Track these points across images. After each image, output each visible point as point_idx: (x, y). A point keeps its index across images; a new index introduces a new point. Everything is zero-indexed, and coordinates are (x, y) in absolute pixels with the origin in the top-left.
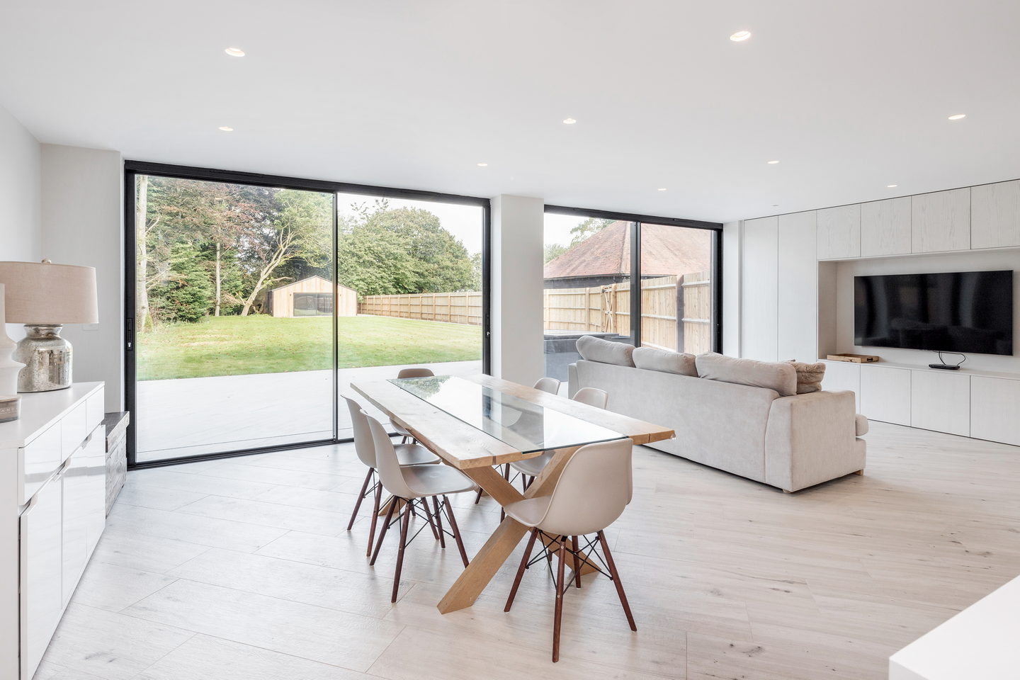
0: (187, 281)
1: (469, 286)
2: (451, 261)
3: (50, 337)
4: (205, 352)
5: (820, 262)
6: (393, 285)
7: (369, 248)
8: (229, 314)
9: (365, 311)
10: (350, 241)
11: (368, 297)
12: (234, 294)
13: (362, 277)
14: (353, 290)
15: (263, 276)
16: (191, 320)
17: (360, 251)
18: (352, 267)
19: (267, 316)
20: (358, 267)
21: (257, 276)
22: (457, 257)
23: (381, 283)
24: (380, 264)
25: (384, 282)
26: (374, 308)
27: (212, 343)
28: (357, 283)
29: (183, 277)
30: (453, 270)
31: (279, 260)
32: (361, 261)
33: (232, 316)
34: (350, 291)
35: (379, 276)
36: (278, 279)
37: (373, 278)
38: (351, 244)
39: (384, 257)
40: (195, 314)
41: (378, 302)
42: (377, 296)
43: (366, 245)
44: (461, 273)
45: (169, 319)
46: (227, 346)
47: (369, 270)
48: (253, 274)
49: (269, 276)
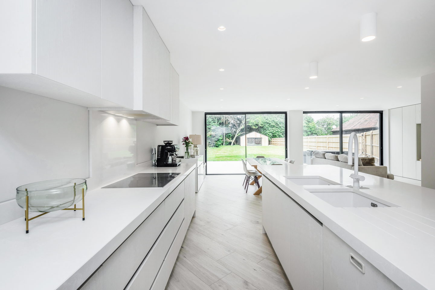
0: (215, 134)
1: (314, 133)
2: (307, 124)
3: (196, 147)
4: (220, 156)
5: (417, 124)
6: (282, 134)
7: (273, 120)
8: (227, 145)
9: (272, 144)
10: (266, 118)
11: (272, 139)
12: (229, 138)
13: (271, 131)
14: (267, 136)
15: (237, 132)
16: (217, 146)
17: (270, 122)
18: (267, 128)
19: (239, 146)
20: (269, 127)
21: (235, 132)
22: (309, 122)
23: (278, 133)
24: (277, 126)
25: (279, 133)
26: (275, 143)
27: (222, 153)
28: (269, 133)
29: (214, 133)
30: (307, 127)
31: (242, 126)
32: (270, 125)
33: (228, 146)
34: (266, 137)
35: (277, 131)
36: (242, 133)
37: (275, 131)
38: (267, 119)
39: (279, 123)
40: (218, 145)
41: (276, 140)
42: (276, 138)
43: (272, 119)
44: (311, 128)
45: (211, 146)
46: (226, 154)
47: (273, 129)
48: (234, 131)
49: (239, 132)
